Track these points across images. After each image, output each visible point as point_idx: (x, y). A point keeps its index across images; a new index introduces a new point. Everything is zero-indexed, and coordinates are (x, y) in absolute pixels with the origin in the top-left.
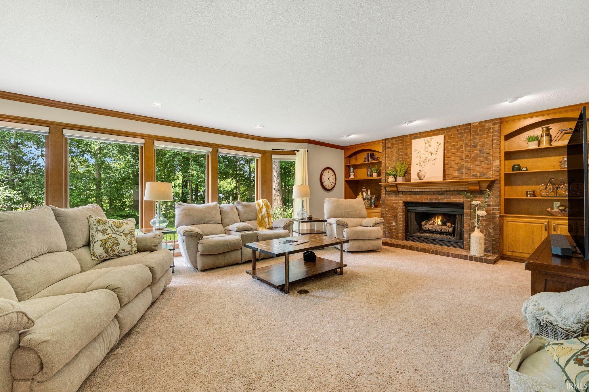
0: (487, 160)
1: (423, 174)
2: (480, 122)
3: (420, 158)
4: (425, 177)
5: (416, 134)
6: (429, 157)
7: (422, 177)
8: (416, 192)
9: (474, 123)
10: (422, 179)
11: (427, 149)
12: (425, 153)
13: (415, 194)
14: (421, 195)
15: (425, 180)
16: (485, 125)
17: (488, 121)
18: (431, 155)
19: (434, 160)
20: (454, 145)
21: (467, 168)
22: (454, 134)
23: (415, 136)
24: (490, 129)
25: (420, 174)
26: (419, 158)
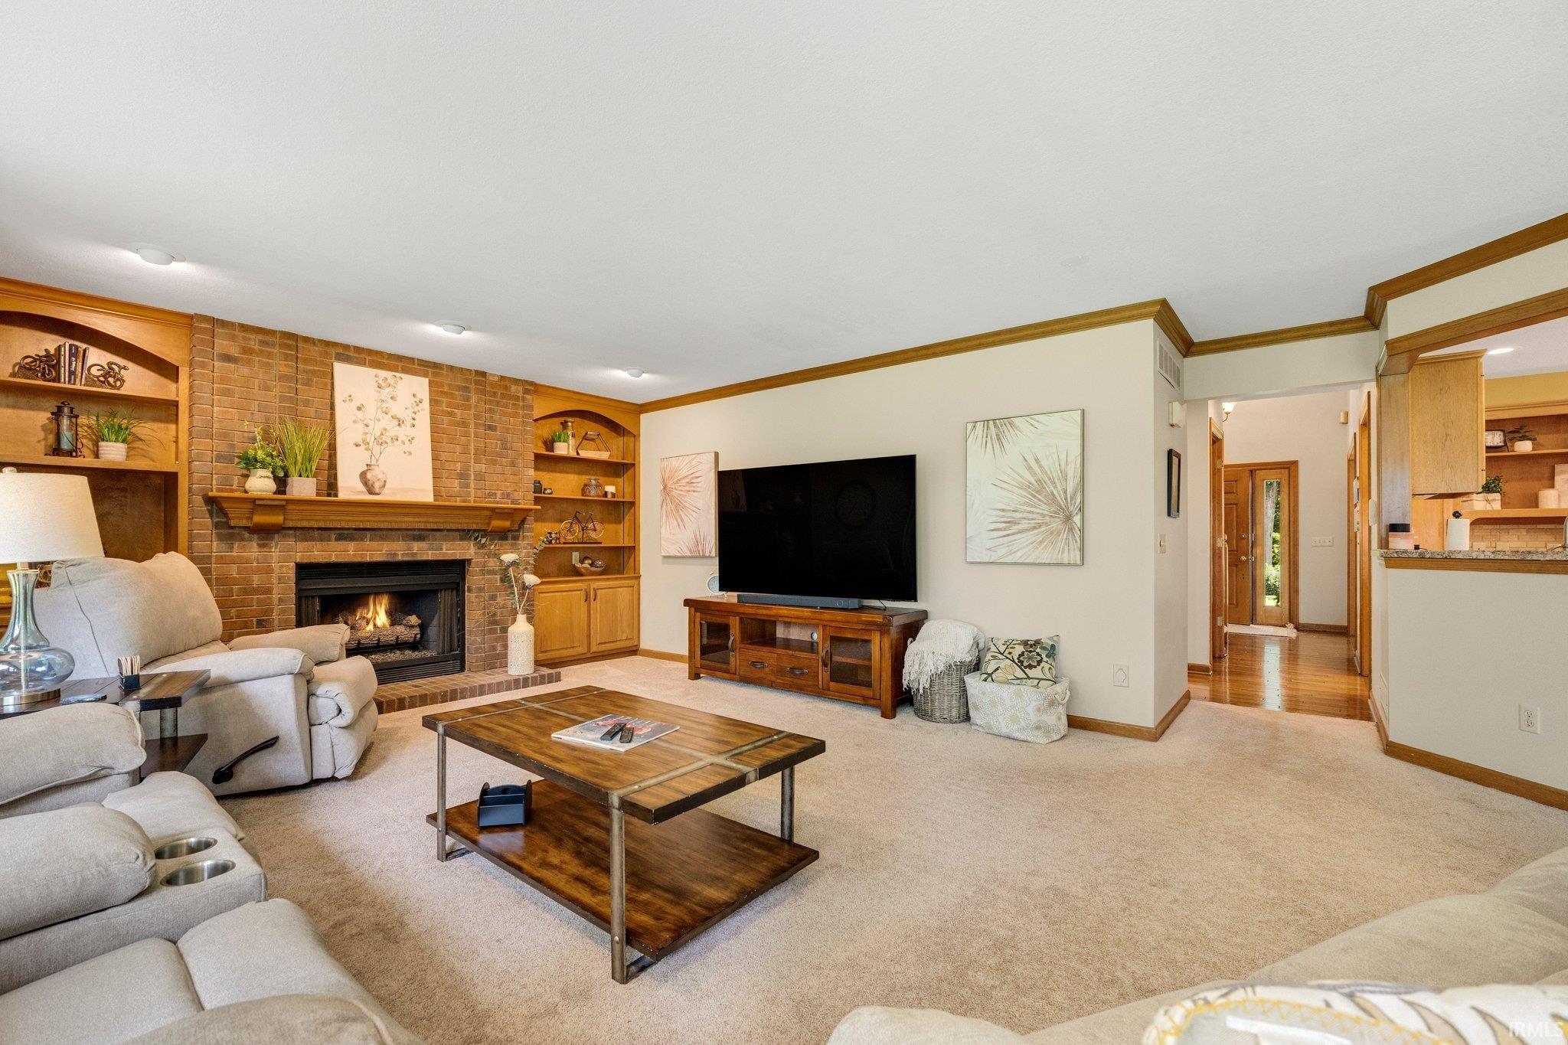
0: (513, 464)
1: (379, 477)
2: (502, 378)
3: (367, 426)
4: (384, 486)
5: (346, 347)
6: (394, 430)
7: (377, 485)
8: (346, 532)
9: (491, 374)
10: (377, 491)
11: (384, 405)
12: (380, 415)
13: (340, 538)
14: (362, 540)
15: (385, 496)
16: (510, 387)
17: (516, 381)
18: (399, 425)
19: (407, 443)
20: (451, 414)
21: (480, 477)
22: (450, 386)
23: (340, 350)
24: (517, 398)
25: (369, 476)
26: (360, 426)
